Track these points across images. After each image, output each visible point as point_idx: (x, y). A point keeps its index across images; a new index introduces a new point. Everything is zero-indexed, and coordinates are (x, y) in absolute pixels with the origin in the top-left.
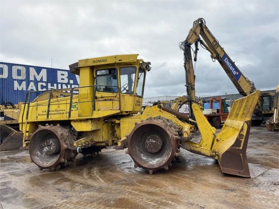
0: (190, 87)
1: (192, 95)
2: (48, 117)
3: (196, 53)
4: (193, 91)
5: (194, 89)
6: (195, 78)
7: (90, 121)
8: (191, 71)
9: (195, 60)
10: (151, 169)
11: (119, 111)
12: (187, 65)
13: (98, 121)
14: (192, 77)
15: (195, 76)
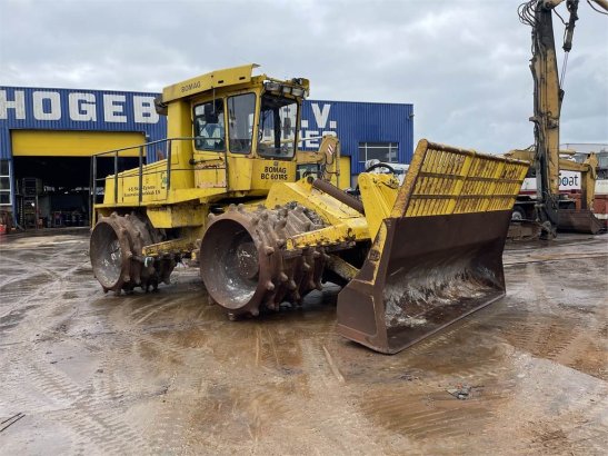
0: (545, 122)
1: (551, 143)
2: (140, 200)
3: (570, 27)
4: (552, 134)
5: (556, 127)
6: (561, 99)
7: (169, 210)
8: (551, 80)
9: (567, 47)
10: (232, 311)
11: (224, 191)
12: (537, 64)
13: (195, 208)
14: (553, 95)
15: (561, 94)
